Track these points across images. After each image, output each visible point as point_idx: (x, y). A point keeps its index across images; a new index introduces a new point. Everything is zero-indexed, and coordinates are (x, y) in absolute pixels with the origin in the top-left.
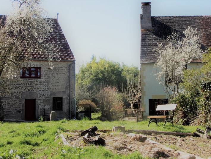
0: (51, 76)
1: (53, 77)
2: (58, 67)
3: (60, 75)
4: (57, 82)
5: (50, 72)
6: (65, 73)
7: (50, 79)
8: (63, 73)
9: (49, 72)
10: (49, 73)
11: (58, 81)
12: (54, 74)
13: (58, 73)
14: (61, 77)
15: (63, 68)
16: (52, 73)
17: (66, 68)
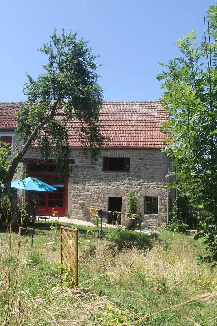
0: (142, 168)
1: (146, 170)
2: (153, 157)
3: (155, 167)
4: (151, 177)
5: (142, 163)
6: (161, 165)
7: (141, 172)
8: (159, 165)
9: (140, 163)
10: (140, 165)
11: (152, 175)
12: (146, 166)
13: (152, 165)
14: (156, 170)
15: (159, 158)
16: (144, 165)
17: (163, 158)
